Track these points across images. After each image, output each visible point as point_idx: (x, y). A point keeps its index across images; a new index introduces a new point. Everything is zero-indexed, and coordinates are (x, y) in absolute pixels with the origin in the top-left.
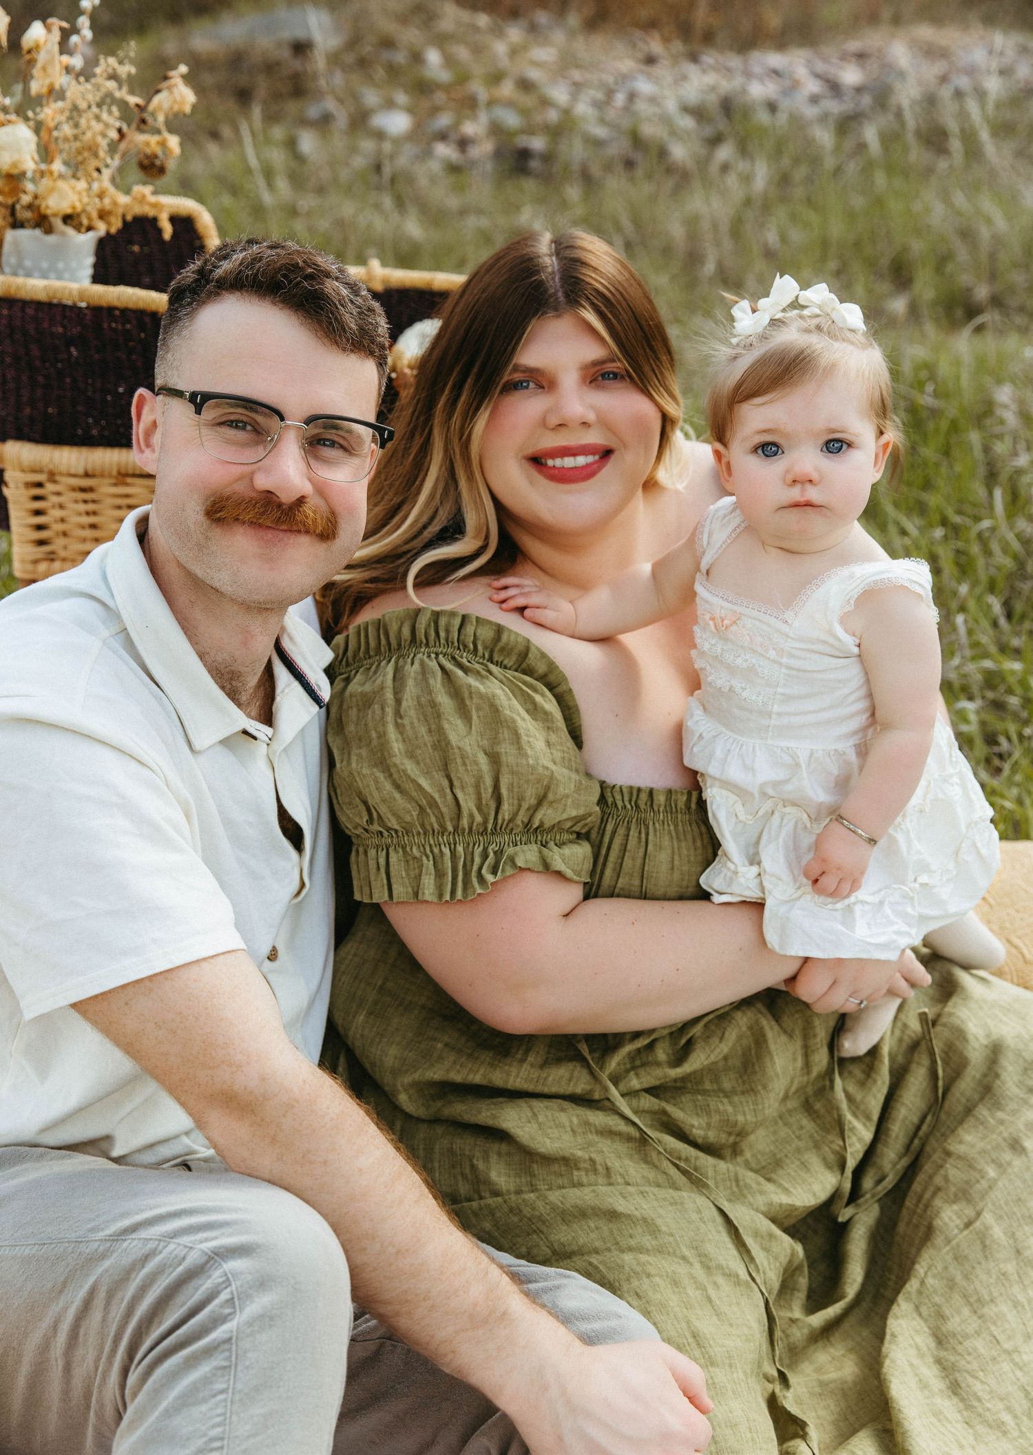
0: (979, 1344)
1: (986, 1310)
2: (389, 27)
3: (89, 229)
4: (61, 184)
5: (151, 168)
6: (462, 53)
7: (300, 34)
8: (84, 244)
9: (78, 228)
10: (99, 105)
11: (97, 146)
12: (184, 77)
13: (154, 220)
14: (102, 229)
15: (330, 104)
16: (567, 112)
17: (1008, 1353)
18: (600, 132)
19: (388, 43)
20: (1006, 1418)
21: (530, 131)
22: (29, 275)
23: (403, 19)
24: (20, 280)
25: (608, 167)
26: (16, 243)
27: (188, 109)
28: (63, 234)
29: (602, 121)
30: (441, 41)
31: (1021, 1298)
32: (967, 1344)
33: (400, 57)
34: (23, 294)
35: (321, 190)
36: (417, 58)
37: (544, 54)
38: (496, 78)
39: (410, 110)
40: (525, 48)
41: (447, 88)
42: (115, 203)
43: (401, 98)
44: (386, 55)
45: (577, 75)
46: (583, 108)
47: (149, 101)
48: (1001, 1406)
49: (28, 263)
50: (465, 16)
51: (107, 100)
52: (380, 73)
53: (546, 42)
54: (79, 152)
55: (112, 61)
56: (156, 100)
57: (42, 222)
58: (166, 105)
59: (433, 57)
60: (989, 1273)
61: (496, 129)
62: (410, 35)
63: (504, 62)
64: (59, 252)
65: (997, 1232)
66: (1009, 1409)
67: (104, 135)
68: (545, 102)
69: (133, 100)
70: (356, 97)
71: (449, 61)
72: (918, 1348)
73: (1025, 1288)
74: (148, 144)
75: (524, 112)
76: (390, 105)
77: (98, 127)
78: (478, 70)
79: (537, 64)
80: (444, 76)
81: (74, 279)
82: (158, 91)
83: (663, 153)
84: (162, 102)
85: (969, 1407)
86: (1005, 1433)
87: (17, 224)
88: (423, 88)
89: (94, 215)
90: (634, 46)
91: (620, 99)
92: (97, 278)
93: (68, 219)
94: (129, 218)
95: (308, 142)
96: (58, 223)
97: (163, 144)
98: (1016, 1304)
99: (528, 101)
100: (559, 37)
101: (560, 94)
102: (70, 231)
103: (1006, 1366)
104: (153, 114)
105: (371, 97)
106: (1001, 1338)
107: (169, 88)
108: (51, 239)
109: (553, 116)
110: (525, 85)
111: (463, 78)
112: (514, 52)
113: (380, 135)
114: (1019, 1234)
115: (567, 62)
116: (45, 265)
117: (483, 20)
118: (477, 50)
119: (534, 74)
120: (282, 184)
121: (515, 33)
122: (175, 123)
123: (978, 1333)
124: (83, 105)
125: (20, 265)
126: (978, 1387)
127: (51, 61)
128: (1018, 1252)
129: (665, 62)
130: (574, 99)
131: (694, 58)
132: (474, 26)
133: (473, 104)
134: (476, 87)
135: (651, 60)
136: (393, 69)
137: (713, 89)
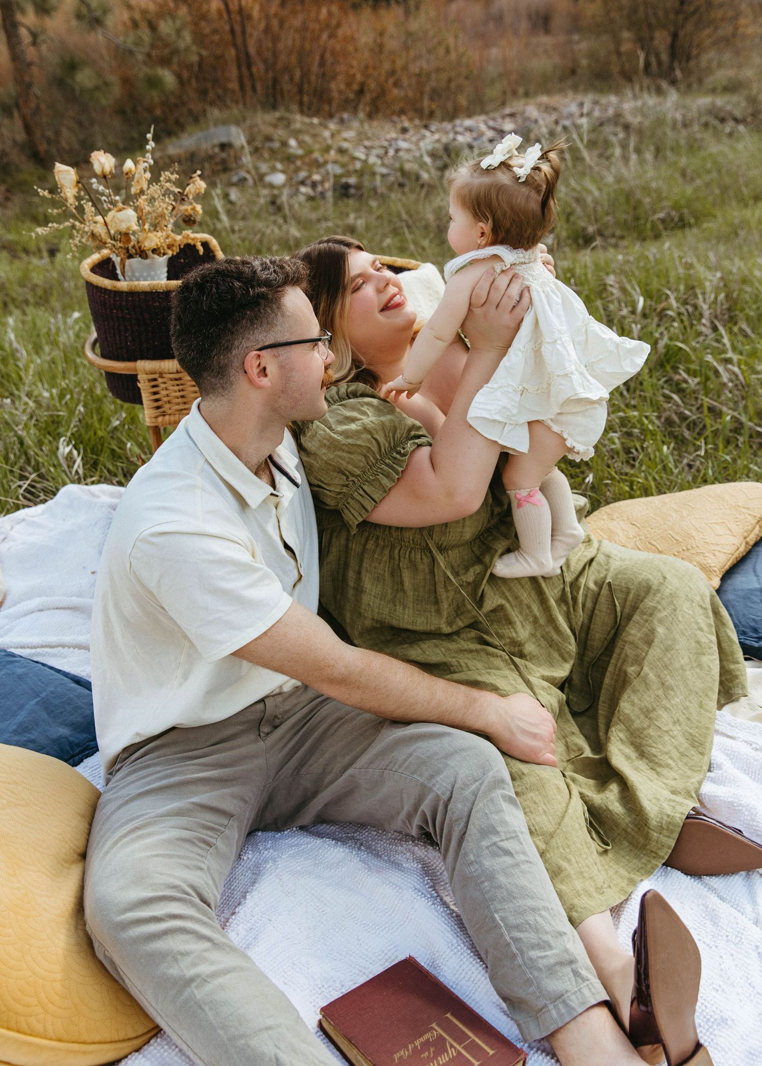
0: (651, 732)
1: (652, 715)
2: (268, 130)
3: (164, 254)
4: (150, 235)
5: (189, 221)
6: (307, 139)
7: (224, 140)
8: (162, 261)
9: (159, 254)
10: (164, 195)
11: (165, 214)
12: (199, 176)
13: (195, 246)
14: (170, 253)
15: (243, 174)
16: (365, 162)
17: (667, 732)
18: (384, 171)
19: (269, 139)
20: (671, 762)
21: (348, 174)
22: (138, 280)
23: (275, 126)
24: (136, 283)
25: (390, 188)
26: (130, 266)
27: (203, 191)
28: (153, 258)
29: (383, 165)
30: (296, 134)
31: (668, 705)
32: (645, 732)
33: (276, 145)
34: (138, 289)
35: (244, 218)
36: (284, 144)
37: (350, 134)
38: (327, 149)
39: (283, 172)
40: (339, 132)
41: (302, 157)
42: (175, 240)
43: (279, 166)
44: (268, 144)
45: (367, 143)
46: (372, 160)
47: (184, 189)
48: (667, 757)
49: (137, 274)
50: (307, 120)
51: (167, 193)
52: (266, 155)
53: (349, 128)
54: (156, 219)
55: (167, 173)
56: (188, 189)
57: (143, 254)
58: (193, 191)
59: (293, 142)
60: (650, 697)
62: (280, 133)
63: (329, 142)
64: (151, 267)
65: (652, 676)
66: (672, 758)
67: (167, 209)
68: (354, 159)
69: (177, 190)
70: (256, 168)
71: (301, 143)
72: (621, 740)
73: (669, 700)
74: (187, 210)
75: (343, 166)
76: (274, 170)
77: (165, 206)
78: (316, 146)
79: (345, 140)
80: (300, 152)
81: (159, 279)
82: (188, 185)
83: (418, 177)
84: (191, 189)
85: (651, 761)
87: (130, 256)
88: (289, 159)
89: (166, 247)
90: (394, 122)
91: (391, 152)
92: (169, 278)
93: (154, 251)
94: (182, 247)
95: (235, 194)
96: (150, 253)
97: (194, 209)
98: (666, 709)
99: (345, 159)
100: (356, 124)
101: (360, 154)
102: (156, 256)
103: (666, 738)
104: (187, 196)
105: (264, 167)
106: (661, 726)
107: (194, 182)
108: (147, 261)
109: (358, 165)
110: (342, 151)
111: (310, 152)
112: (333, 136)
113: (271, 186)
114: (661, 676)
115: (361, 137)
116: (145, 274)
117: (315, 121)
118: (314, 136)
119: (346, 145)
120: (224, 218)
121: (332, 126)
122: (198, 198)
123: (649, 727)
124: (156, 196)
125: (133, 276)
126: (654, 751)
127: (141, 178)
128: (663, 684)
129: (411, 132)
130: (367, 155)
131: (426, 127)
132: (312, 124)
133: (317, 165)
134: (316, 155)
135: (404, 130)
136: (272, 151)
137: (438, 141)
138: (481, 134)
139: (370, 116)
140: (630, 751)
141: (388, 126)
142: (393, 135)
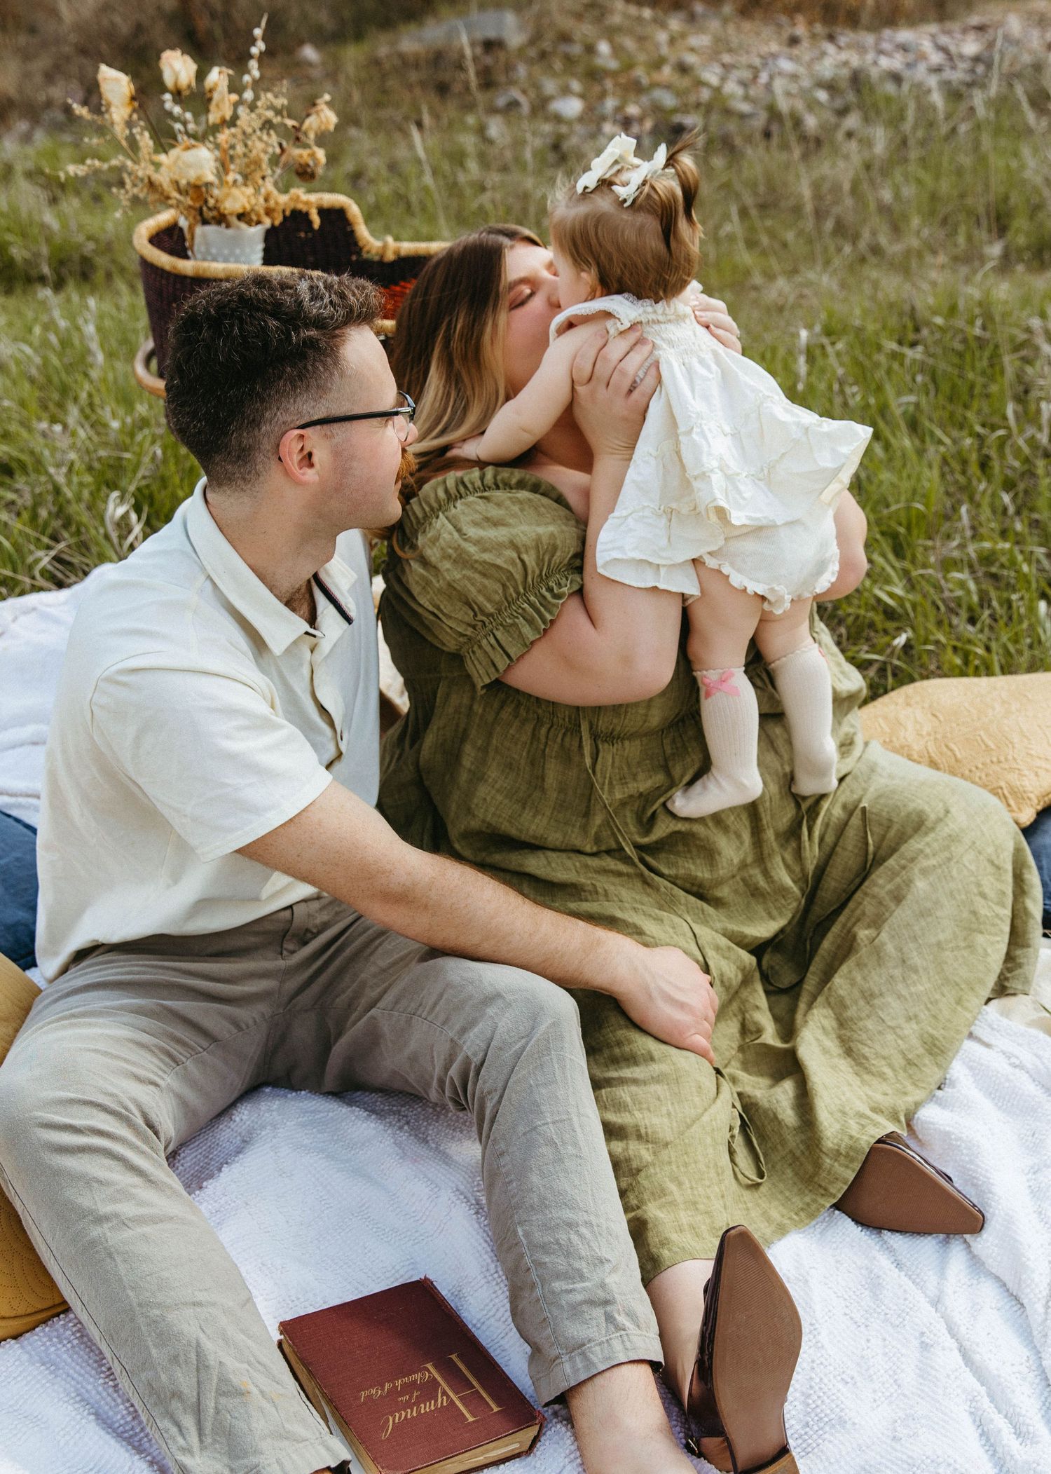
0: (870, 1024)
2: (567, 23)
3: (259, 222)
4: (235, 191)
5: (305, 174)
6: (629, 43)
7: (491, 34)
8: (255, 234)
9: (249, 223)
10: (261, 129)
11: (260, 160)
12: (327, 103)
13: (306, 214)
14: (267, 223)
15: (515, 93)
16: (717, 90)
17: (893, 1028)
18: (745, 107)
19: (565, 38)
20: (887, 1070)
21: (685, 109)
22: (215, 260)
23: (579, 16)
24: (206, 264)
25: (749, 139)
26: (204, 236)
27: (331, 128)
28: (238, 228)
29: (747, 98)
30: (611, 33)
31: (904, 992)
32: (860, 1024)
33: (576, 49)
34: (208, 274)
35: (505, 169)
36: (590, 49)
37: (701, 40)
38: (658, 64)
39: (582, 96)
40: (683, 35)
41: (614, 74)
42: (277, 203)
43: (576, 86)
44: (563, 48)
45: (727, 58)
46: (732, 87)
47: (302, 123)
48: (883, 1062)
49: (214, 251)
50: (633, 10)
51: (267, 125)
52: (558, 65)
53: (702, 30)
54: (248, 166)
55: (270, 95)
56: (308, 122)
57: (221, 219)
58: (315, 126)
59: (604, 48)
60: (880, 976)
61: (657, 108)
62: (585, 29)
63: (665, 50)
64: (236, 241)
65: (890, 948)
66: (891, 1066)
67: (265, 152)
68: (700, 83)
69: (290, 123)
70: (537, 87)
71: (617, 50)
72: (824, 1028)
73: (907, 986)
74: (301, 156)
75: (679, 93)
76: (566, 91)
77: (260, 145)
78: (642, 57)
79: (692, 50)
80: (613, 65)
81: (248, 262)
82: (308, 115)
83: (797, 122)
84: (312, 123)
85: (859, 1064)
86: (885, 1080)
87: (204, 222)
88: (594, 75)
89: (262, 212)
90: (779, 26)
91: (764, 78)
92: (267, 261)
93: (241, 216)
94: (288, 213)
95: (496, 128)
96: (234, 220)
97: (313, 156)
98: (900, 996)
99: (685, 82)
100: (714, 25)
101: (711, 76)
102: (243, 226)
103: (890, 1037)
104: (306, 134)
105: (550, 86)
106: (887, 1019)
107: (317, 113)
108: (230, 232)
109: (705, 95)
110: (683, 69)
111: (629, 66)
112: (672, 41)
113: (558, 119)
114: (905, 949)
115: (721, 45)
116: (226, 252)
117: (647, 13)
118: (641, 39)
119: (691, 59)
120: (473, 165)
121: (675, 23)
122: (321, 140)
123: (869, 1016)
124: (249, 130)
125: (208, 252)
126: (866, 1050)
127: (223, 99)
128: (904, 961)
129: (805, 44)
130: (723, 79)
131: (831, 38)
132: (639, 19)
133: (637, 88)
134: (640, 73)
135: (794, 41)
136: (569, 60)
137: (846, 63)
138: (923, 57)
139: (745, 12)
140: (832, 1045)
141: (767, 31)
142: (774, 47)
